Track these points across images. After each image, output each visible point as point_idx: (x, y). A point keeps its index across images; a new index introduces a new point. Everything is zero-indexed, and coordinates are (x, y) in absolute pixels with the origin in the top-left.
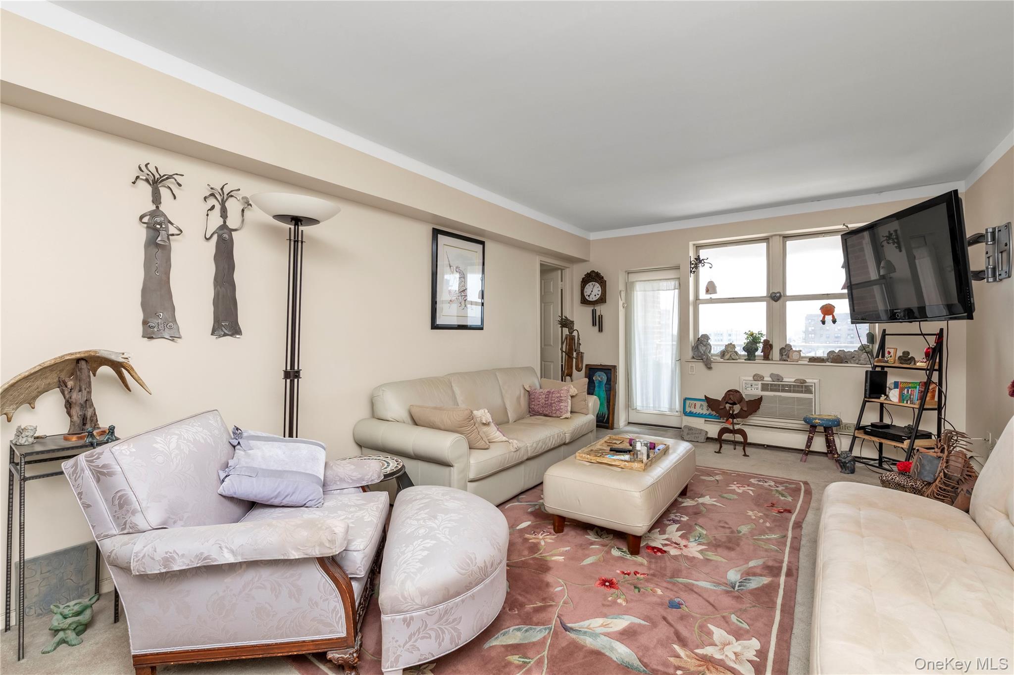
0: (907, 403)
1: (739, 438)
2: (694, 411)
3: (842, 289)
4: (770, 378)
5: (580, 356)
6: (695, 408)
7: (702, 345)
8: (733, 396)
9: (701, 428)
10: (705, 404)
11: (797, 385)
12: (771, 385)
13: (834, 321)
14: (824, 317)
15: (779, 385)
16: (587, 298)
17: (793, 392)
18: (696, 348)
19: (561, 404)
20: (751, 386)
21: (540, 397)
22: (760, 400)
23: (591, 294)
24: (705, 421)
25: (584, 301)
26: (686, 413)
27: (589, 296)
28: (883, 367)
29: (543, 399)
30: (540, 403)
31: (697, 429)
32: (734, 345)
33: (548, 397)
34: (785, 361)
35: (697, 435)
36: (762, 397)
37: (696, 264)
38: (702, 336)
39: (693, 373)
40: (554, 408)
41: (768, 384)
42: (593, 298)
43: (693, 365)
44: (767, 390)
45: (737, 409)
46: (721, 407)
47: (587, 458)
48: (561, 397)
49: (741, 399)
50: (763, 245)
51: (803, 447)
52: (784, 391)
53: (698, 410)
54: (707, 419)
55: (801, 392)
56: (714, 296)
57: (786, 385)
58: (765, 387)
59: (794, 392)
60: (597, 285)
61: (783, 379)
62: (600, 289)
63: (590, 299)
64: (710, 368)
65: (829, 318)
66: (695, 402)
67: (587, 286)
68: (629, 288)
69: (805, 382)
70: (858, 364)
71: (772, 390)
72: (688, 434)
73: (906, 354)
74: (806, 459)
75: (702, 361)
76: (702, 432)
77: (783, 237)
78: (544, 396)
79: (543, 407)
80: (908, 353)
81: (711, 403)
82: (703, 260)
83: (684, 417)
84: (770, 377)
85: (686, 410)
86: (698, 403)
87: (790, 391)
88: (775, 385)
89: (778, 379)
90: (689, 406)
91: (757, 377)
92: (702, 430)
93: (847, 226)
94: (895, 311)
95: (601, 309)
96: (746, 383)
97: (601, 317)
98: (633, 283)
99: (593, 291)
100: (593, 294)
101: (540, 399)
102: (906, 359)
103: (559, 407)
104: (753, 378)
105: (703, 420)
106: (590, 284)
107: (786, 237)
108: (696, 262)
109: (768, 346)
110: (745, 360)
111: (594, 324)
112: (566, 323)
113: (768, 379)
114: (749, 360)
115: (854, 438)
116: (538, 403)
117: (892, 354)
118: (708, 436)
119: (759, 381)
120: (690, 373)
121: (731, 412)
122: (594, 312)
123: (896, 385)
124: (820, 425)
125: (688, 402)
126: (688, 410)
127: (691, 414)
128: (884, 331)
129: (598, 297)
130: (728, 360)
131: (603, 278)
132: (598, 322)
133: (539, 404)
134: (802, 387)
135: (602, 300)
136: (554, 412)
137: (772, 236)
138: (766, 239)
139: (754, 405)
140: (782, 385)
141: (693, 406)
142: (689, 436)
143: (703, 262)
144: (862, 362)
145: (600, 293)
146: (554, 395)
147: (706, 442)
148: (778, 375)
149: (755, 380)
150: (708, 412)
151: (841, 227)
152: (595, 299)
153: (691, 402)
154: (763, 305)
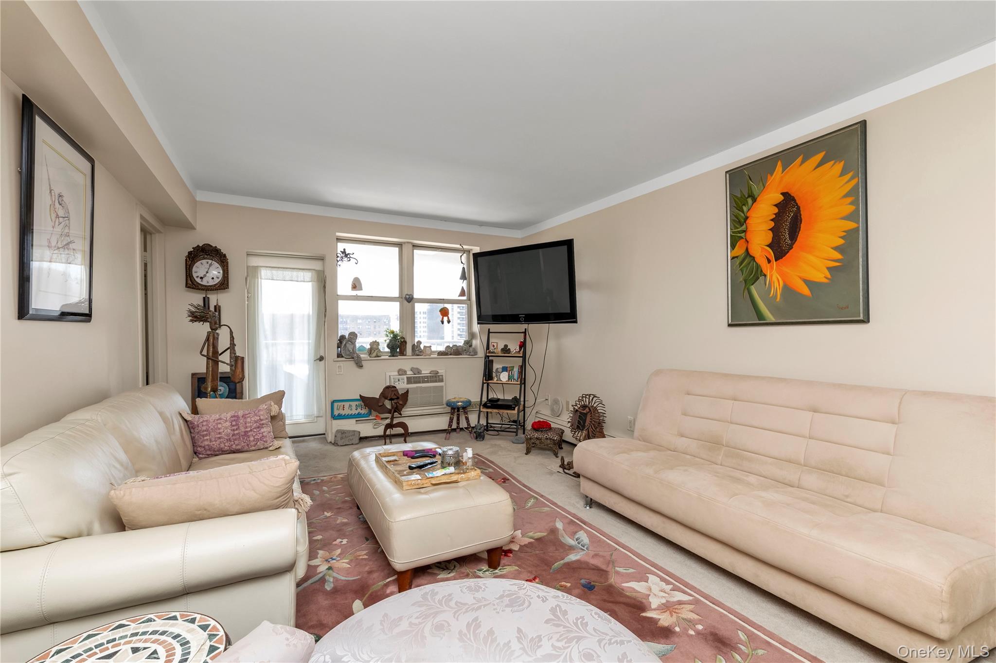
0: (511, 381)
1: (400, 430)
2: (343, 413)
3: (459, 296)
4: (412, 372)
6: (343, 410)
7: (350, 343)
8: (390, 392)
9: (353, 430)
11: (433, 376)
12: (413, 377)
13: (449, 322)
14: (443, 318)
15: (419, 377)
16: (198, 280)
17: (431, 382)
19: (262, 430)
20: (399, 380)
21: (220, 426)
23: (205, 275)
24: (356, 421)
25: (191, 284)
26: (334, 417)
27: (202, 278)
28: (492, 357)
29: (226, 428)
30: (223, 435)
31: (350, 431)
32: (378, 343)
33: (237, 425)
34: (418, 355)
35: (351, 438)
36: (407, 392)
37: (342, 258)
39: (341, 373)
40: (252, 439)
41: (411, 377)
42: (208, 281)
43: (341, 364)
44: (411, 383)
46: (380, 404)
47: (418, 484)
48: (261, 420)
50: (396, 250)
51: (446, 428)
52: (424, 382)
53: (347, 412)
54: (357, 419)
55: (436, 381)
56: (359, 293)
57: (425, 376)
58: (409, 381)
60: (216, 265)
61: (421, 372)
62: (220, 270)
63: (204, 283)
64: (361, 366)
65: (445, 319)
66: (343, 403)
67: (198, 264)
69: (438, 372)
70: (469, 355)
71: (414, 383)
72: (342, 438)
73: (506, 346)
74: (449, 437)
75: (353, 359)
76: (356, 433)
77: (413, 246)
78: (228, 424)
79: (229, 440)
81: (368, 403)
82: (349, 254)
83: (333, 421)
84: (411, 370)
85: (335, 414)
86: (354, 404)
87: (427, 382)
88: (416, 377)
89: (418, 372)
90: (337, 409)
91: (401, 372)
92: (354, 431)
93: (462, 247)
94: (520, 316)
95: (218, 298)
96: (394, 378)
97: (217, 310)
98: (256, 269)
99: (210, 272)
100: (210, 275)
101: (219, 429)
102: (506, 350)
103: (261, 435)
104: (398, 373)
105: (355, 420)
106: (204, 261)
107: (415, 246)
108: (342, 255)
109: (403, 343)
110: (389, 356)
112: (206, 315)
113: (410, 373)
114: (393, 356)
115: (480, 411)
116: (219, 436)
117: (495, 347)
118: (361, 436)
119: (403, 375)
120: (338, 373)
122: (206, 300)
123: (505, 369)
124: (462, 407)
125: (336, 404)
126: (336, 413)
127: (340, 417)
128: (489, 329)
129: (217, 281)
130: (375, 357)
131: (224, 255)
133: (220, 438)
134: (435, 377)
135: (223, 285)
136: (252, 444)
137: (405, 243)
138: (400, 245)
139: (404, 398)
140: (422, 377)
141: (342, 408)
142: (343, 440)
143: (348, 256)
144: (472, 353)
145: (220, 275)
146: (249, 420)
147: (360, 442)
148: (417, 369)
149: (400, 375)
150: (357, 412)
151: (458, 246)
152: (211, 283)
153: (339, 404)
154: (397, 305)
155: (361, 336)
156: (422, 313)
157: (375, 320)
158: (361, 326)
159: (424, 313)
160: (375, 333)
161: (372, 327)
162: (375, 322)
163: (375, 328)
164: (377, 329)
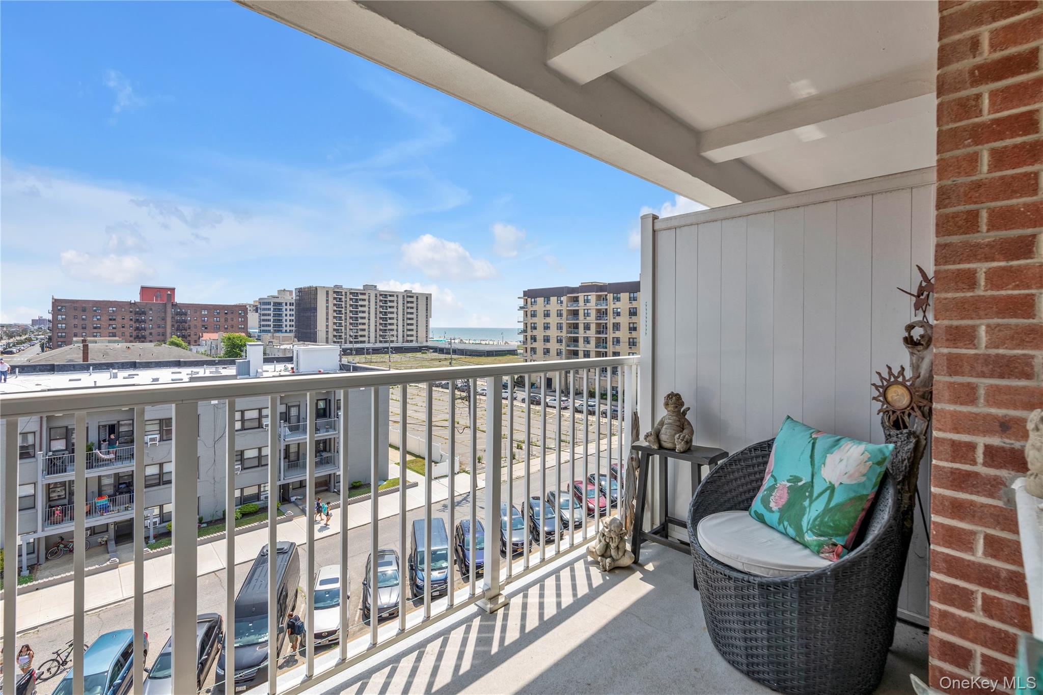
155: (206, 330)
156: (288, 304)
157: (226, 312)
158: (206, 319)
159: (291, 304)
160: (226, 326)
161: (223, 320)
162: (226, 313)
163: (226, 320)
164: (230, 322)
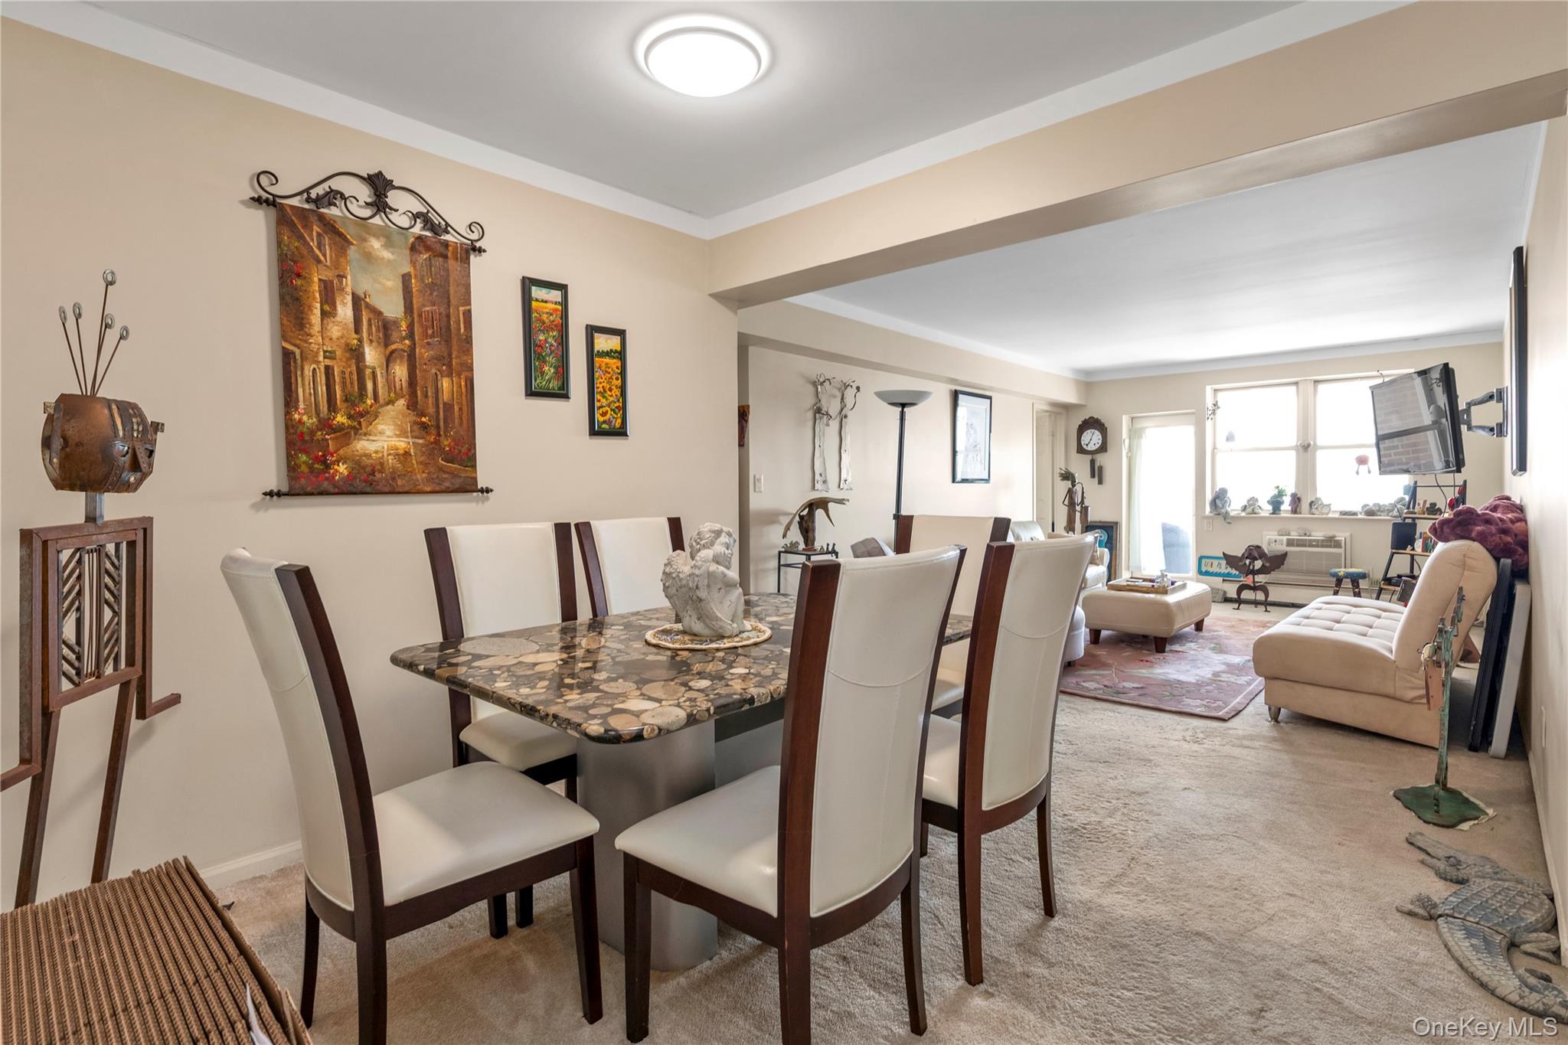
1: (1260, 596)
2: (1211, 570)
3: (1372, 440)
4: (1297, 534)
5: (1085, 511)
6: (1212, 567)
7: (1220, 500)
8: (1254, 553)
10: (1224, 562)
11: (1326, 541)
12: (1298, 540)
13: (1367, 472)
14: (1358, 468)
15: (1307, 540)
16: (1085, 447)
18: (1214, 503)
20: (1276, 541)
22: (1285, 555)
23: (1089, 442)
25: (1081, 450)
26: (1201, 573)
27: (1087, 444)
28: (1414, 519)
31: (1217, 589)
32: (1257, 498)
34: (1314, 514)
35: (1214, 594)
36: (1287, 552)
37: (1214, 410)
38: (1220, 489)
39: (1210, 531)
41: (1294, 540)
42: (1091, 447)
43: (1211, 519)
44: (1293, 545)
45: (1258, 564)
46: (1241, 563)
49: (1262, 555)
50: (1294, 388)
52: (1311, 546)
53: (1215, 569)
54: (1224, 578)
55: (1330, 547)
57: (1314, 540)
58: (1291, 543)
59: (1322, 546)
60: (1097, 432)
61: (1311, 535)
62: (1100, 437)
63: (1088, 448)
64: (1229, 524)
65: (1363, 468)
66: (1212, 560)
67: (1085, 433)
68: (1135, 434)
69: (1334, 537)
70: (1391, 517)
71: (1298, 545)
73: (1433, 505)
75: (1220, 517)
80: (1435, 504)
81: (1230, 560)
82: (1222, 405)
83: (1199, 576)
84: (1297, 531)
85: (1202, 570)
86: (1216, 562)
87: (1317, 546)
88: (1303, 540)
89: (1306, 536)
90: (1205, 565)
91: (1283, 532)
92: (1220, 590)
95: (1101, 459)
96: (1269, 539)
97: (1101, 468)
98: (1139, 430)
99: (1092, 439)
100: (1092, 442)
102: (1432, 510)
104: (1278, 533)
105: (1221, 579)
106: (1089, 431)
107: (1317, 383)
108: (1214, 407)
109: (1296, 500)
110: (1269, 514)
111: (1093, 476)
112: (1067, 476)
113: (1294, 536)
114: (1274, 514)
115: (1381, 590)
117: (1421, 505)
118: (1225, 595)
119: (1284, 536)
120: (1207, 531)
121: (1251, 567)
122: (1093, 462)
123: (1421, 535)
124: (1346, 577)
125: (1204, 561)
126: (1204, 569)
127: (1207, 574)
128: (1416, 482)
129: (1098, 446)
130: (1249, 515)
131: (1103, 425)
132: (1097, 473)
134: (1331, 542)
135: (1103, 448)
137: (1304, 381)
138: (1296, 383)
139: (1277, 562)
140: (1310, 540)
141: (1210, 564)
143: (1221, 407)
144: (1396, 514)
145: (1100, 442)
147: (1224, 602)
148: (1307, 530)
149: (1279, 536)
150: (1226, 571)
151: (1375, 373)
152: (1094, 448)
153: (1208, 560)
154: (1293, 453)
